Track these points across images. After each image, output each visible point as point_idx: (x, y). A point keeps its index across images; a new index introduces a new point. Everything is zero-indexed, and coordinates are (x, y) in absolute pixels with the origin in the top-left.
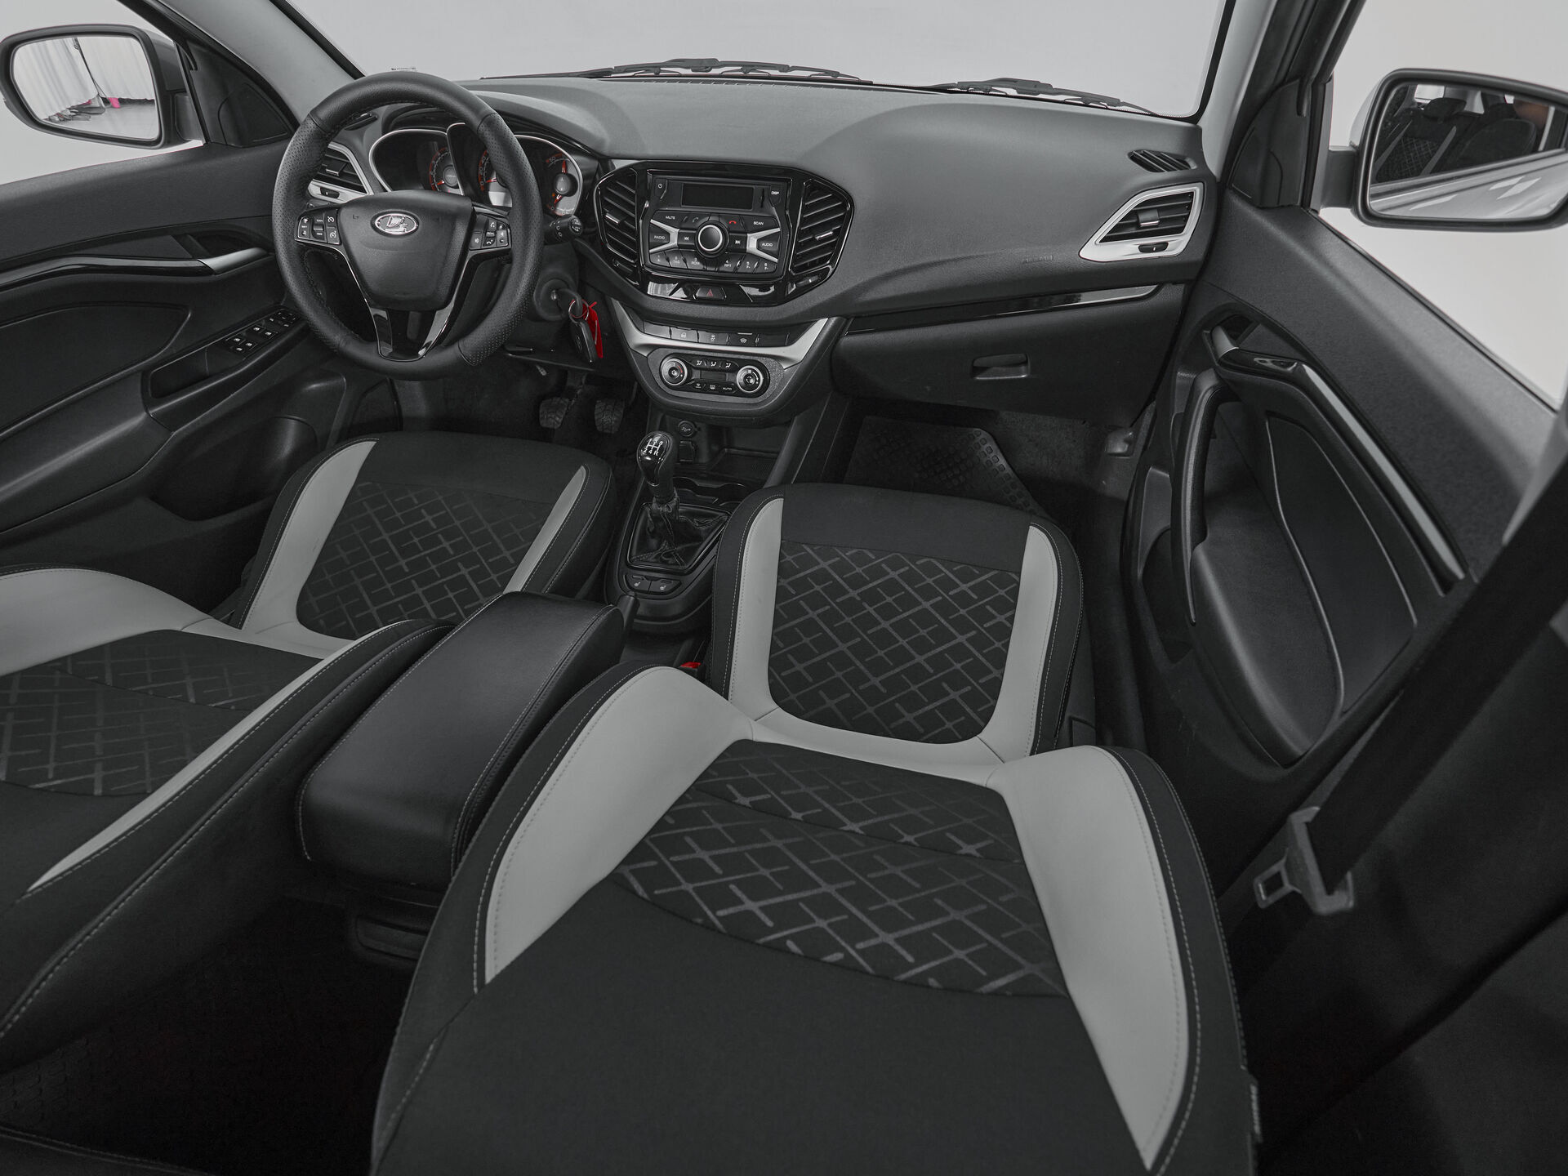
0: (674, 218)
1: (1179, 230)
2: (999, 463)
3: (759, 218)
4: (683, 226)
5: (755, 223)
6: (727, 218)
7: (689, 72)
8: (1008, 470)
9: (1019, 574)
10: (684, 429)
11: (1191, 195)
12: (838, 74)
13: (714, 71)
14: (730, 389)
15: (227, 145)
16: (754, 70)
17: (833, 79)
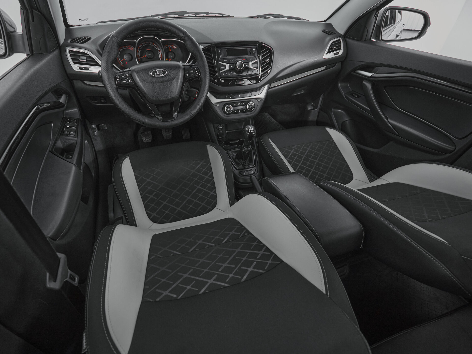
0: (226, 61)
1: (340, 49)
2: (273, 120)
3: (251, 58)
4: (230, 63)
5: (250, 59)
6: (242, 58)
7: (177, 16)
8: (275, 122)
9: (333, 140)
10: (220, 128)
11: (340, 40)
12: (224, 14)
13: (185, 15)
14: (245, 111)
15: (41, 53)
16: (198, 14)
17: (222, 16)
